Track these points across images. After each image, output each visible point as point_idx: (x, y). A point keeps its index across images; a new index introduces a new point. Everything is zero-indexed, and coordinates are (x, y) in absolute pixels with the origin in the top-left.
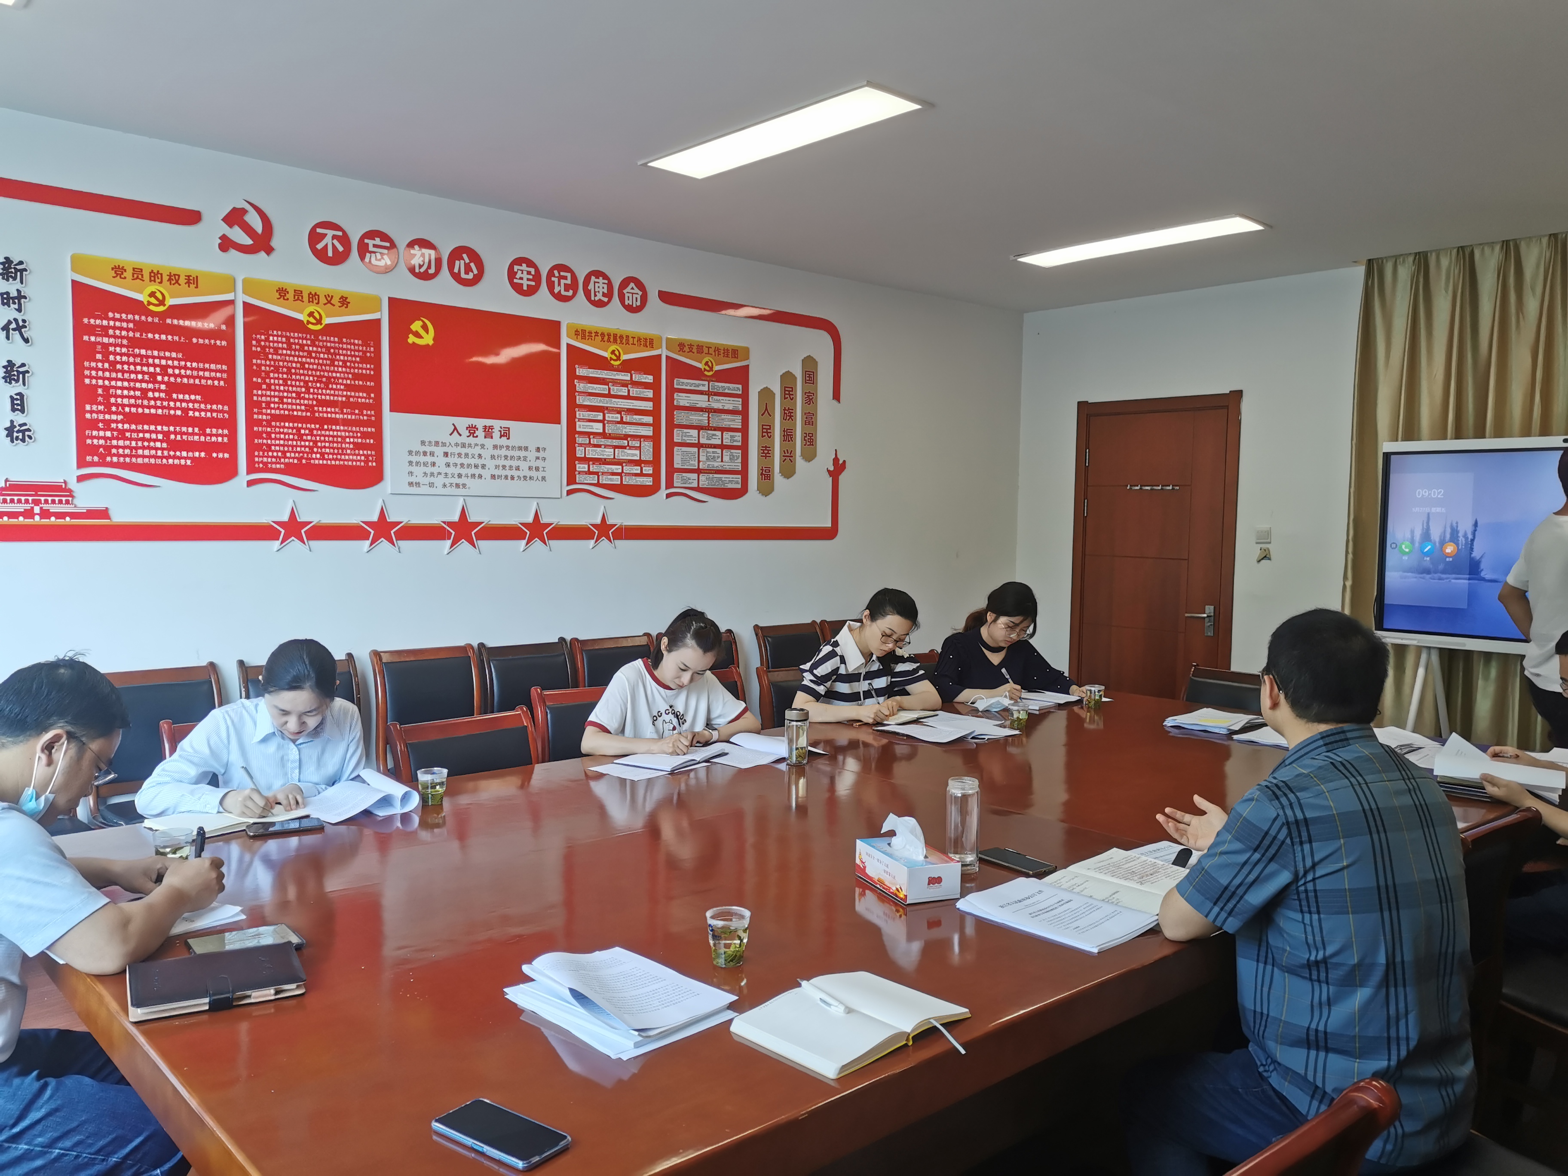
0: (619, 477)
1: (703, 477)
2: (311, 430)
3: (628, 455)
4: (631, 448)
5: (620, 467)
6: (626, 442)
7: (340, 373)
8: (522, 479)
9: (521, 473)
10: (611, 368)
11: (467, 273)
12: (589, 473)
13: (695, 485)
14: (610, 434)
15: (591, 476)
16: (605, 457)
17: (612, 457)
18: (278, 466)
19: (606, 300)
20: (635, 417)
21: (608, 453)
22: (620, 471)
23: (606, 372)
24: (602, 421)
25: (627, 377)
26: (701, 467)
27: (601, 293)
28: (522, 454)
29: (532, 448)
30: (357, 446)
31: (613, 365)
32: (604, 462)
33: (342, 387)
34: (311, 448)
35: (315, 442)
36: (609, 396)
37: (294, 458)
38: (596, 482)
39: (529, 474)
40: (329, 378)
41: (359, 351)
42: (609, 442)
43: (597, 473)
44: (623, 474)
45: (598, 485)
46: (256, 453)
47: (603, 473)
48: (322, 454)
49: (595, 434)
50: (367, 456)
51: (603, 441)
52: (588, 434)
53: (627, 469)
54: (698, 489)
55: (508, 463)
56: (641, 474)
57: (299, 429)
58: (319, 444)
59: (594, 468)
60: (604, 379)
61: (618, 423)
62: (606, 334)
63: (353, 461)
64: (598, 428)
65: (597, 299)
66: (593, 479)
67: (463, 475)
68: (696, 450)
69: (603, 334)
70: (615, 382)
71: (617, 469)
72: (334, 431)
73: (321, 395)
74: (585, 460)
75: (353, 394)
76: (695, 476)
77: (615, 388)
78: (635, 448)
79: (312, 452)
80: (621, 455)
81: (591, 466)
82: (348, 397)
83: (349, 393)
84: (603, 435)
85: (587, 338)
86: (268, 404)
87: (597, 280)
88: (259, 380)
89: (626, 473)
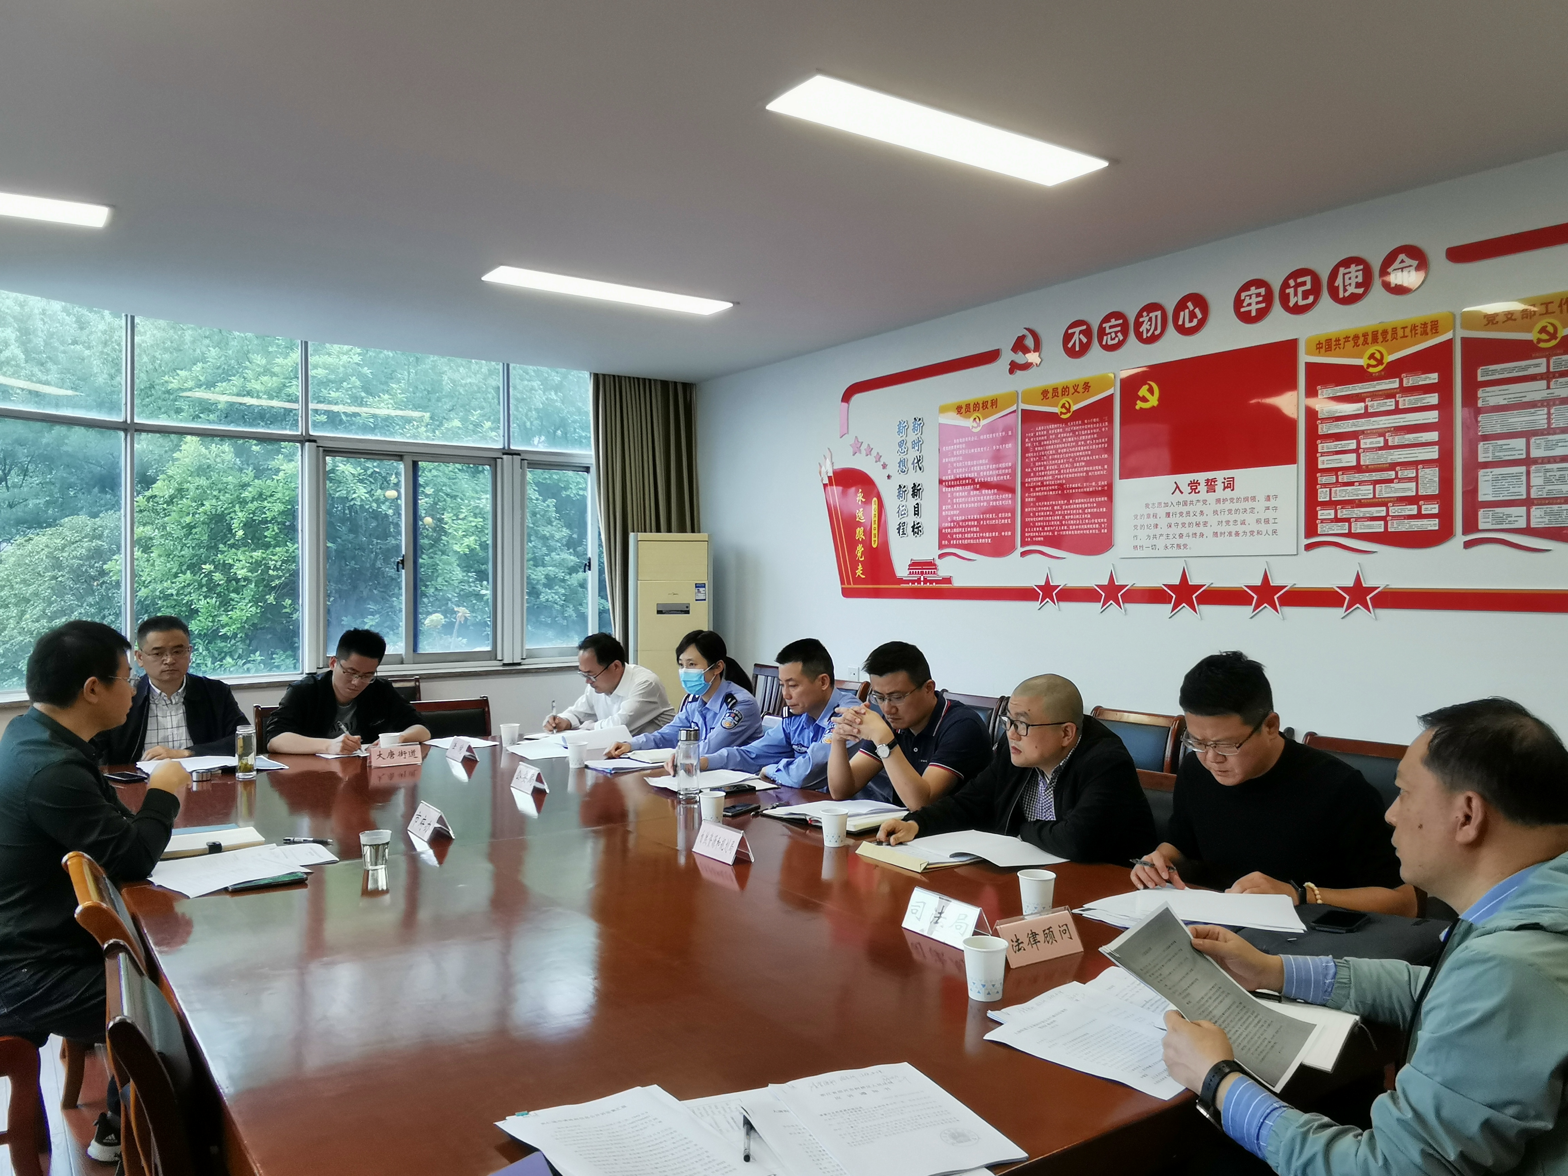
0: (1382, 523)
1: (1535, 512)
2: (1061, 506)
3: (1397, 490)
4: (1401, 480)
5: (1384, 508)
6: (1393, 473)
7: (1082, 451)
8: (1249, 534)
9: (1247, 528)
10: (1371, 378)
11: (1191, 321)
12: (1337, 520)
13: (1522, 524)
14: (1367, 466)
15: (1340, 524)
16: (1360, 497)
17: (1371, 496)
18: (1039, 539)
19: (1360, 291)
20: (1408, 436)
21: (1365, 492)
22: (1384, 514)
23: (1360, 385)
24: (1356, 451)
25: (1394, 384)
26: (1533, 496)
27: (1353, 285)
28: (1248, 505)
29: (1261, 497)
30: (1094, 515)
31: (1371, 374)
32: (1360, 504)
33: (1083, 464)
34: (1061, 521)
35: (1064, 516)
36: (1367, 414)
37: (1049, 531)
38: (1347, 531)
39: (1255, 527)
40: (1074, 458)
41: (1096, 428)
42: (1366, 477)
43: (1347, 520)
44: (1389, 518)
45: (1350, 535)
46: (1026, 530)
47: (1357, 519)
48: (1068, 525)
49: (1346, 469)
50: (1100, 524)
51: (1357, 477)
52: (1335, 471)
53: (1394, 510)
54: (1528, 531)
55: (1231, 518)
56: (1419, 516)
57: (1053, 506)
58: (1066, 517)
59: (1343, 513)
60: (1357, 395)
61: (1380, 449)
62: (1361, 335)
63: (1090, 529)
64: (1350, 460)
65: (1347, 294)
66: (1344, 528)
67: (1185, 535)
68: (1523, 469)
69: (1356, 337)
70: (1374, 395)
71: (1381, 511)
72: (1076, 504)
73: (1068, 474)
74: (1331, 504)
75: (1091, 468)
76: (1522, 510)
77: (1375, 403)
78: (1409, 480)
79: (1062, 525)
80: (1383, 491)
81: (1339, 511)
82: (1087, 472)
83: (1088, 468)
84: (1358, 468)
85: (1333, 347)
86: (1034, 487)
87: (1348, 270)
88: (1029, 470)
89: (1392, 516)
